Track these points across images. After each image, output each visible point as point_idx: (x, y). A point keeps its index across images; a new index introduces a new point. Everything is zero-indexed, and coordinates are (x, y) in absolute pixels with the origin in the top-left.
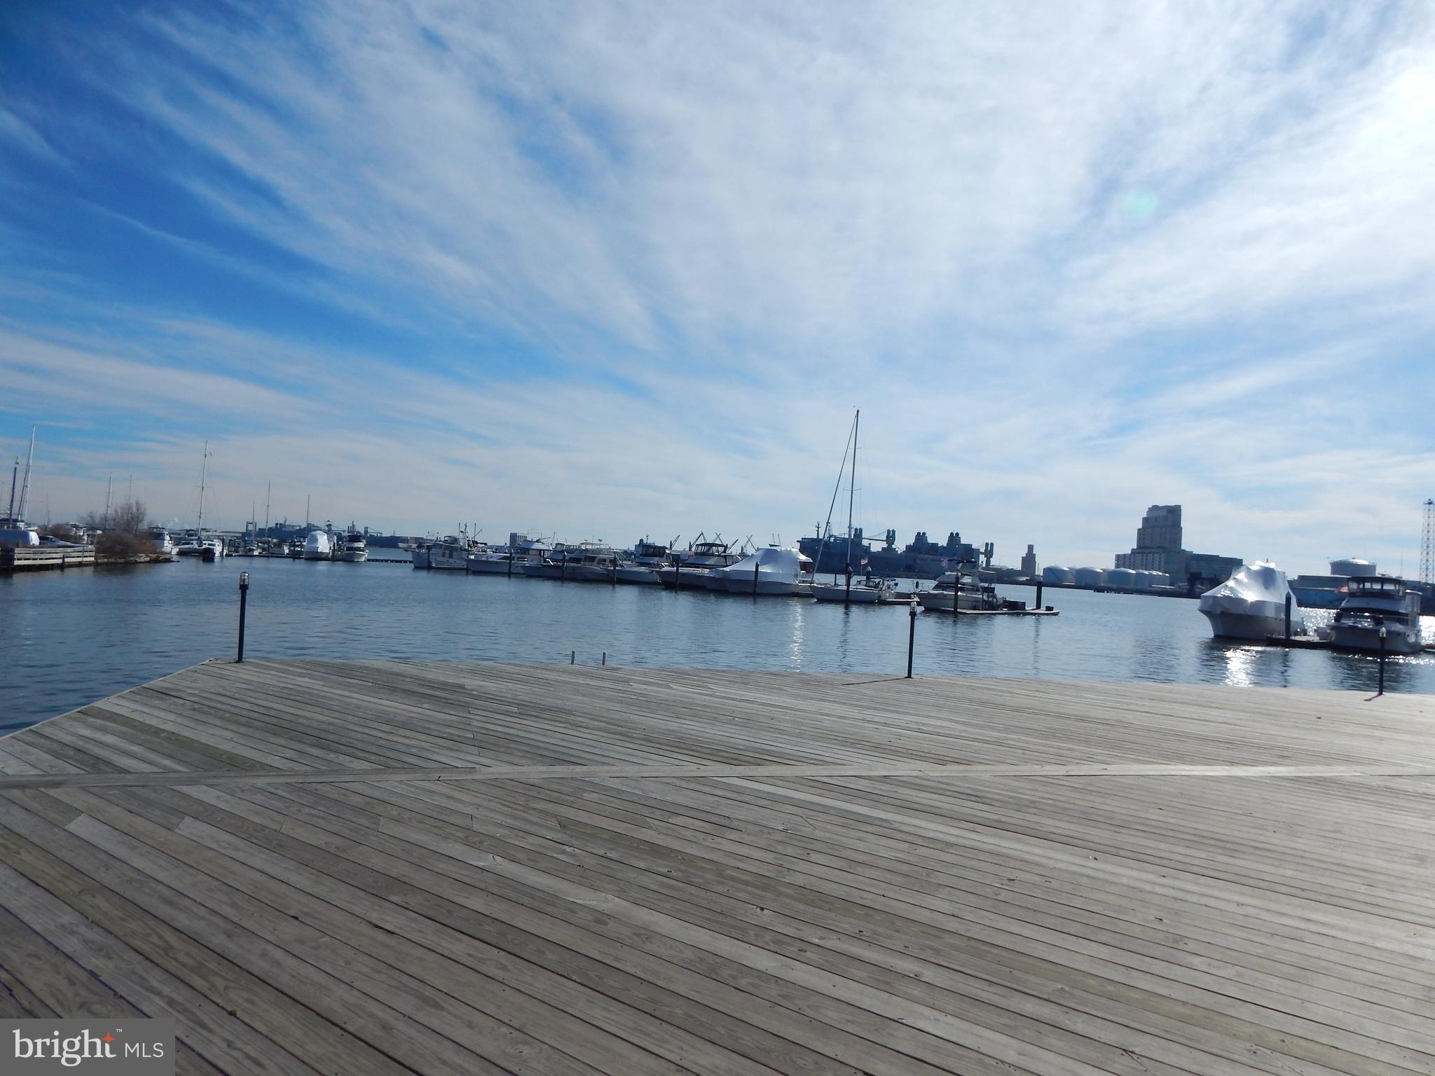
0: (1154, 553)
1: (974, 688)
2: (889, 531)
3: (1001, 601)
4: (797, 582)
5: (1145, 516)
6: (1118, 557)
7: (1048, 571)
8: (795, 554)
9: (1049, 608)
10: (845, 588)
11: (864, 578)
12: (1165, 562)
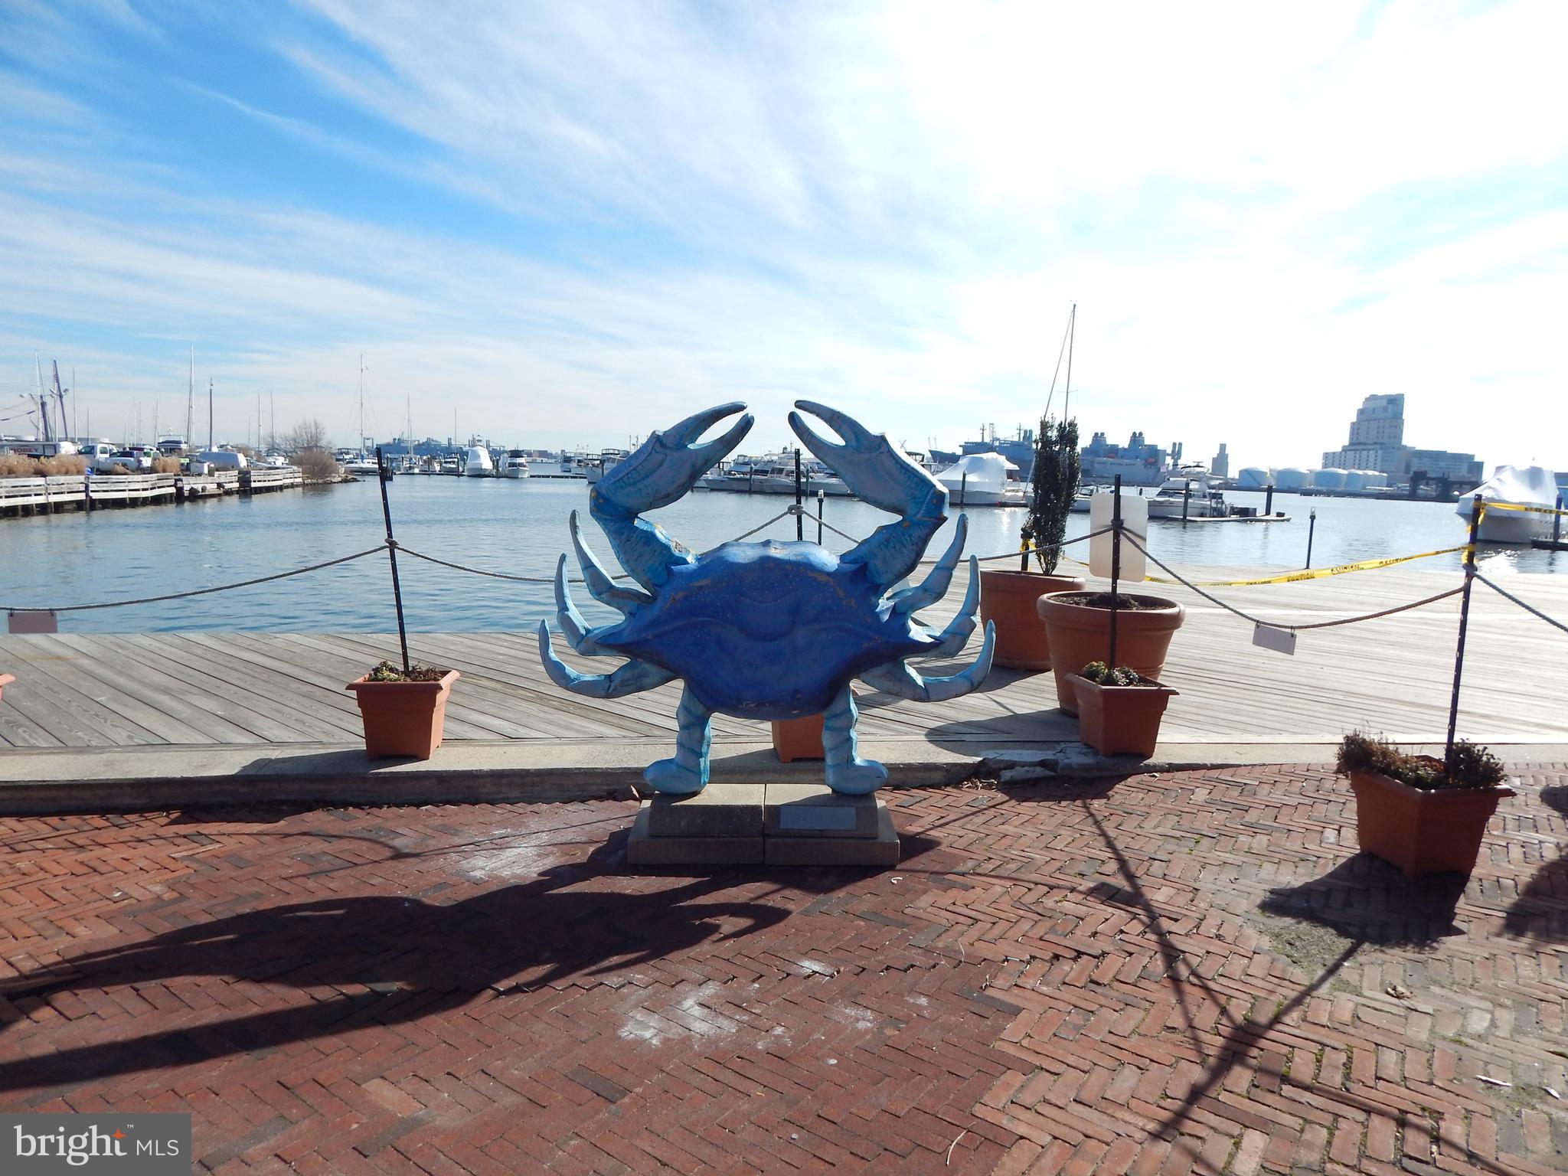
0: (1369, 450)
3: (1230, 508)
4: (1004, 491)
5: (1361, 407)
6: (1326, 456)
9: (1280, 515)
12: (1382, 460)
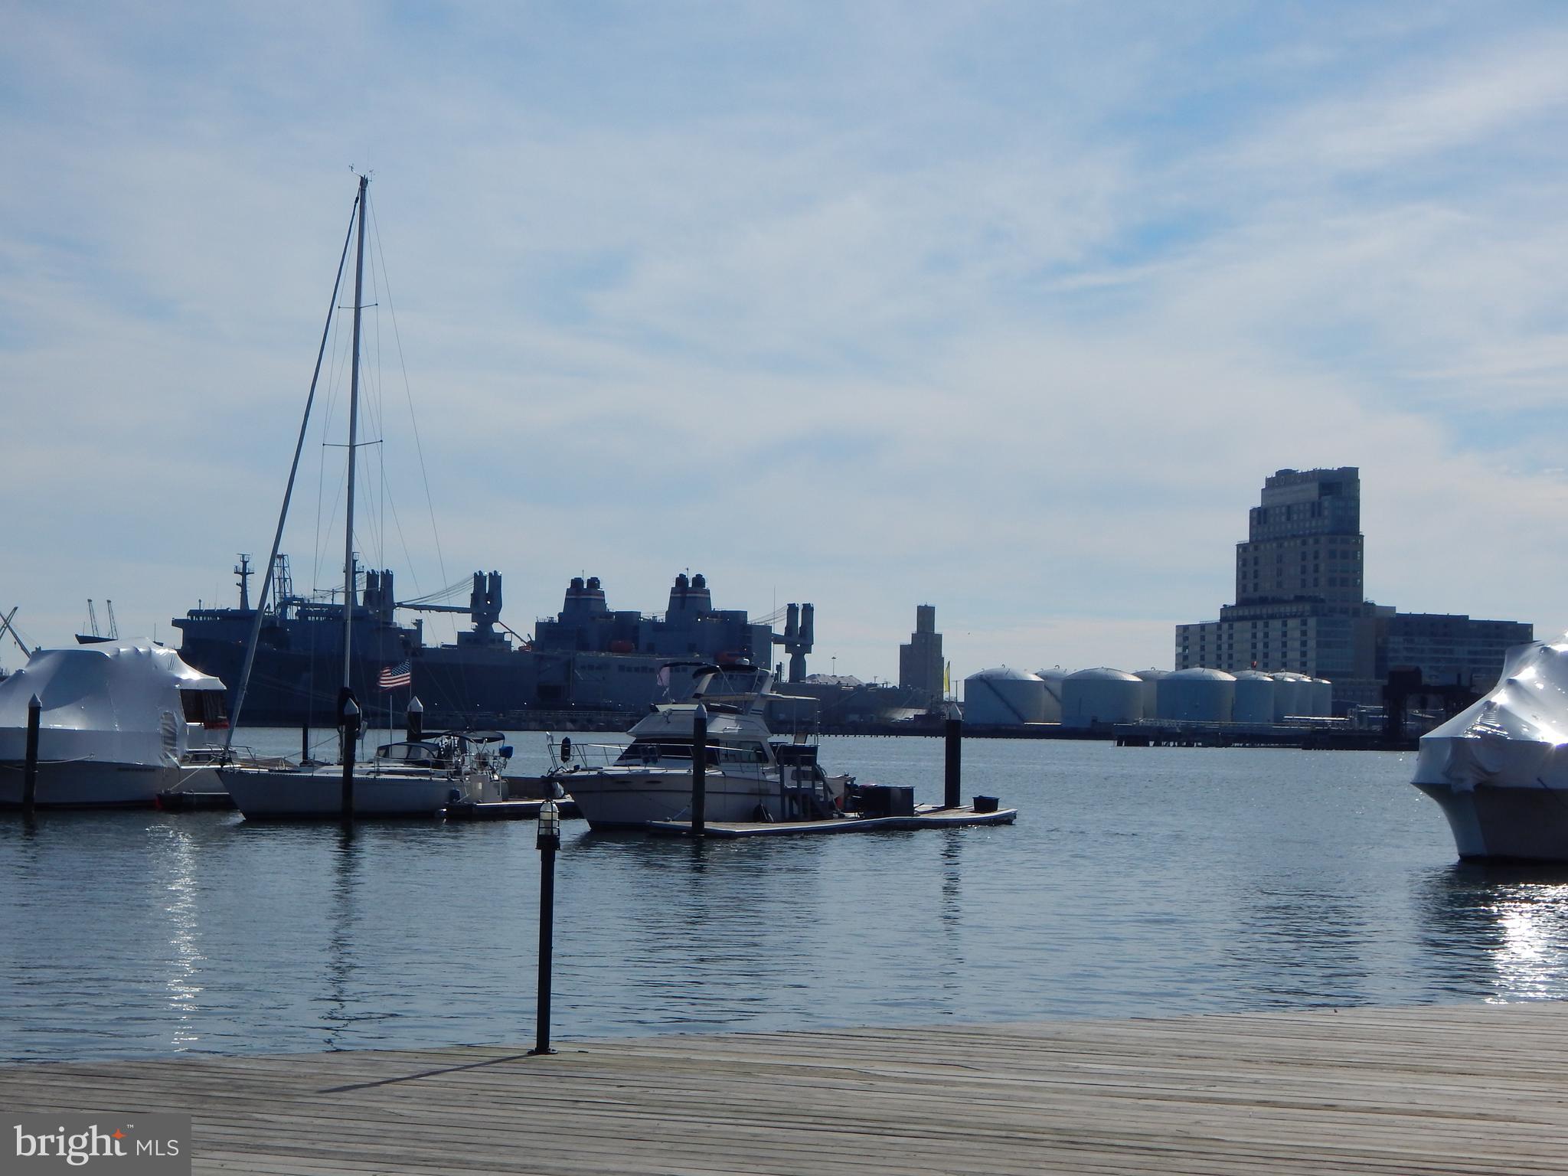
0: (1284, 618)
1: (745, 1070)
2: (479, 579)
3: (839, 791)
4: (176, 760)
5: (1258, 504)
6: (1185, 634)
7: (982, 685)
8: (166, 665)
9: (984, 804)
10: (337, 771)
11: (401, 736)
12: (1318, 644)
